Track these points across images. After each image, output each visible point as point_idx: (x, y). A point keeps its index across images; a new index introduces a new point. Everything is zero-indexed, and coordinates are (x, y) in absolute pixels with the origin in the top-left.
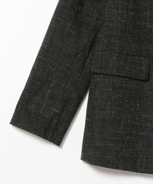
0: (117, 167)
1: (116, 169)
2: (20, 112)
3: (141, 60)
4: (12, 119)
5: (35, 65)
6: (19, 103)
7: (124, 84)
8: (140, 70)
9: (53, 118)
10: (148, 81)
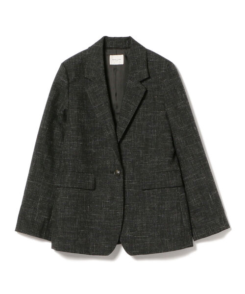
0: (75, 252)
1: (74, 253)
2: (20, 222)
3: (89, 176)
4: (17, 228)
5: (26, 187)
6: (19, 215)
7: (77, 193)
8: (88, 182)
9: (44, 222)
10: (94, 189)
